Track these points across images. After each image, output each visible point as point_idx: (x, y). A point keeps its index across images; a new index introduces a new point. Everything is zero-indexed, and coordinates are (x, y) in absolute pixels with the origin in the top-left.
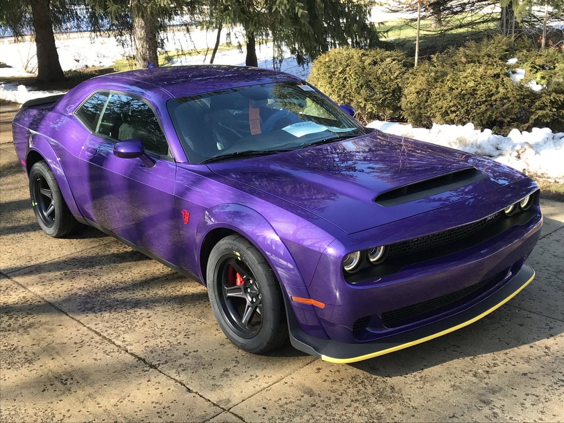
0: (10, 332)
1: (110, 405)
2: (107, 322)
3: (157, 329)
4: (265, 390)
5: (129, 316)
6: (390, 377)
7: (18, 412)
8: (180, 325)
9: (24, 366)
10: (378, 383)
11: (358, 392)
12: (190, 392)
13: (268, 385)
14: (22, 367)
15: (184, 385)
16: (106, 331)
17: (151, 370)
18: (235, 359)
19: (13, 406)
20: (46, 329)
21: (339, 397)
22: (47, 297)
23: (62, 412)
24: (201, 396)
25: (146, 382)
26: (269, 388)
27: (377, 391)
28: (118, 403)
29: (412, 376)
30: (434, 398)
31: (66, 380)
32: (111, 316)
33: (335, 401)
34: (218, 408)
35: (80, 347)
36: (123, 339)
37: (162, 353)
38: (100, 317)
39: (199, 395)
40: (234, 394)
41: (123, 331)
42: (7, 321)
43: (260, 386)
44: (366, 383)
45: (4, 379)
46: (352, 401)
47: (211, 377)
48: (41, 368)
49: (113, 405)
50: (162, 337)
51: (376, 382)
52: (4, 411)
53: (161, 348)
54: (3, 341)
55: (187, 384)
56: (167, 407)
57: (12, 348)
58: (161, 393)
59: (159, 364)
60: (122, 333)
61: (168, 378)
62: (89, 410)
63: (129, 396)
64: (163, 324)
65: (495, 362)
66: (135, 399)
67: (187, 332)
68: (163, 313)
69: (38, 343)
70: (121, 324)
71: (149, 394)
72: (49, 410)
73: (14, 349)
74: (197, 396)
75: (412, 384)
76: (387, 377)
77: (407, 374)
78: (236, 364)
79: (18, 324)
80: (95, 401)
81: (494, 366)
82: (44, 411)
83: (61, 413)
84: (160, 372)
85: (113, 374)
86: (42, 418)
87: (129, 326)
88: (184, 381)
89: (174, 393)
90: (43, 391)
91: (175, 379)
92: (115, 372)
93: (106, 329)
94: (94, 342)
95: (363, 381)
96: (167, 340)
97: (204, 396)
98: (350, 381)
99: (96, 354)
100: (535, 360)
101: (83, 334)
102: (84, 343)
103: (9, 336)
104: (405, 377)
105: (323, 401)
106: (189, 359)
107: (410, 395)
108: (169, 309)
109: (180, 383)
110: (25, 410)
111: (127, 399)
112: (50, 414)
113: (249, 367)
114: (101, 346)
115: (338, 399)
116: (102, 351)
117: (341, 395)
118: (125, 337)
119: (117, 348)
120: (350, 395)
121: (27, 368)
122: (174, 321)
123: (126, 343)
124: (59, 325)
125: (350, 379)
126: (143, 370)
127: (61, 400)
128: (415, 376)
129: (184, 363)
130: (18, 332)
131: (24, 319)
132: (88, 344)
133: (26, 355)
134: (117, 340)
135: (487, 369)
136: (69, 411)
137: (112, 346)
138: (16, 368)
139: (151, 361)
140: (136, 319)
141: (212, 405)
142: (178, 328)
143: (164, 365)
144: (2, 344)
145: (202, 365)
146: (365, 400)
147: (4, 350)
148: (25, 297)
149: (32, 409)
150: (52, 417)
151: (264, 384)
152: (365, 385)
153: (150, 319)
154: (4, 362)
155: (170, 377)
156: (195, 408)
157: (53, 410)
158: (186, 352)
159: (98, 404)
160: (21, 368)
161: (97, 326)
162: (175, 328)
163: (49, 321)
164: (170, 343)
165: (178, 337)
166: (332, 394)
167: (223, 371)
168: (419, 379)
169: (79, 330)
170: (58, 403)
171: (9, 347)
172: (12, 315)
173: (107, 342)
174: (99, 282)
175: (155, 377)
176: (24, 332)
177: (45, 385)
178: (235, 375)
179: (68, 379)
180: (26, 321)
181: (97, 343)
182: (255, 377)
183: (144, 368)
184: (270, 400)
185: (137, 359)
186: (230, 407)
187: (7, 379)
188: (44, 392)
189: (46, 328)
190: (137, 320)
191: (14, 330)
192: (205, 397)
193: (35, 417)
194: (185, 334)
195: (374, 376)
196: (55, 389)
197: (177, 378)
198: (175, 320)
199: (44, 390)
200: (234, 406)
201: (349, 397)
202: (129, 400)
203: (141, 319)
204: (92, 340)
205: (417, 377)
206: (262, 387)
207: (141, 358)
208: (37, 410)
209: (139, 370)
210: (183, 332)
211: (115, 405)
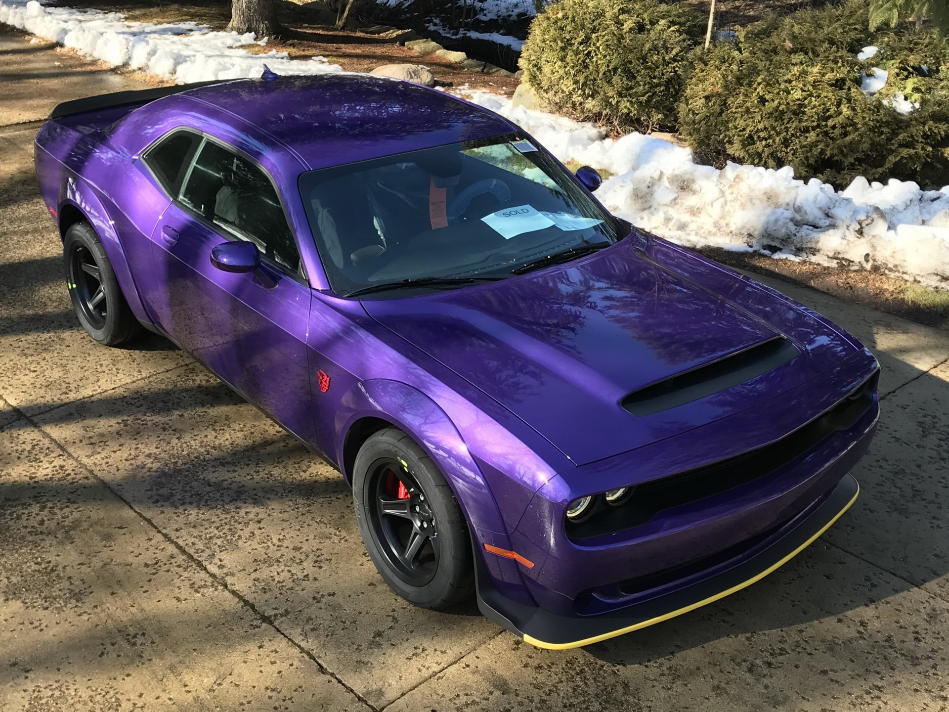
0: (45, 537)
1: (203, 689)
2: (194, 527)
3: (271, 545)
4: (436, 677)
5: (228, 516)
6: (623, 665)
7: (64, 692)
8: (307, 540)
9: (69, 606)
10: (605, 675)
11: (574, 690)
12: (323, 673)
13: (441, 667)
14: (65, 606)
15: (314, 659)
16: (193, 544)
17: (264, 625)
18: (392, 614)
19: (56, 682)
20: (98, 533)
21: (545, 697)
23: (132, 697)
24: (340, 682)
25: (256, 648)
26: (441, 675)
28: (215, 687)
29: (657, 665)
31: (135, 636)
32: (200, 516)
33: (539, 705)
34: (364, 705)
35: (154, 574)
36: (219, 563)
37: (281, 594)
38: (182, 516)
39: (336, 678)
40: (390, 682)
41: (219, 546)
42: (37, 515)
43: (428, 669)
44: (587, 675)
45: (39, 628)
46: (565, 706)
47: (355, 647)
48: (96, 610)
49: (208, 689)
50: (280, 562)
51: (602, 672)
52: (43, 690)
53: (279, 585)
54: (34, 554)
55: (319, 657)
56: (290, 699)
57: (49, 569)
58: (280, 672)
59: (276, 615)
60: (218, 550)
61: (290, 643)
62: (171, 697)
63: (230, 674)
64: (281, 537)
65: (782, 646)
66: (240, 681)
67: (318, 556)
68: (280, 515)
69: (89, 561)
70: (216, 532)
71: (261, 672)
72: (112, 692)
73: (52, 570)
74: (334, 680)
75: (655, 680)
76: (619, 664)
77: (649, 661)
78: (392, 624)
79: (55, 522)
80: (181, 681)
81: (781, 654)
82: (104, 693)
83: (129, 700)
84: (278, 630)
85: (207, 630)
86: (102, 706)
87: (229, 538)
88: (315, 652)
89: (298, 673)
90: (100, 656)
91: (300, 647)
92: (209, 626)
93: (193, 540)
94: (175, 564)
95: (583, 669)
96: (287, 568)
97: (344, 682)
98: (563, 669)
99: (179, 588)
100: (842, 646)
101: (157, 548)
102: (160, 566)
103: (42, 545)
104: (647, 666)
106: (321, 608)
107: (652, 701)
108: (290, 506)
109: (309, 654)
110: (76, 690)
111: (229, 679)
112: (113, 700)
113: (413, 631)
114: (186, 574)
115: (544, 701)
116: (187, 583)
117: (549, 694)
118: (222, 558)
119: (211, 579)
120: (562, 694)
121: (73, 610)
122: (298, 533)
123: (225, 570)
124: (120, 528)
126: (251, 625)
127: (128, 675)
128: (661, 665)
129: (314, 616)
130: (56, 537)
131: (63, 511)
132: (166, 568)
133: (71, 583)
134: (210, 563)
135: (770, 659)
136: (141, 695)
137: (203, 574)
138: (56, 608)
139: (264, 608)
140: (240, 523)
141: (357, 699)
142: (305, 548)
143: (284, 618)
144: (33, 558)
145: (341, 622)
147: (36, 571)
149: (85, 689)
150: (117, 706)
151: (434, 665)
153: (261, 525)
154: (38, 596)
155: (292, 641)
156: (330, 702)
157: (117, 693)
158: (317, 595)
159: (186, 686)
160: (64, 609)
161: (178, 534)
162: (300, 545)
163: (104, 519)
164: (292, 575)
165: (305, 564)
167: (373, 635)
168: (666, 672)
169: (150, 540)
170: (124, 679)
171: (43, 566)
173: (194, 566)
174: (179, 445)
175: (270, 640)
176: (66, 538)
177: (103, 644)
178: (392, 645)
179: (138, 634)
180: (68, 517)
181: (179, 566)
182: (421, 650)
183: (252, 621)
184: (443, 696)
185: (242, 603)
186: (383, 705)
187: (45, 628)
188: (103, 657)
190: (240, 527)
191: (50, 534)
192: (346, 683)
193: (90, 703)
194: (315, 558)
195: (600, 662)
196: (118, 653)
197: (303, 644)
198: (299, 530)
199: (103, 653)
200: (389, 704)
201: (560, 699)
202: (231, 682)
203: (247, 524)
204: (173, 561)
205: (664, 668)
206: (431, 672)
207: (248, 601)
208: (93, 691)
209: (246, 625)
210: (311, 556)
211: (210, 690)
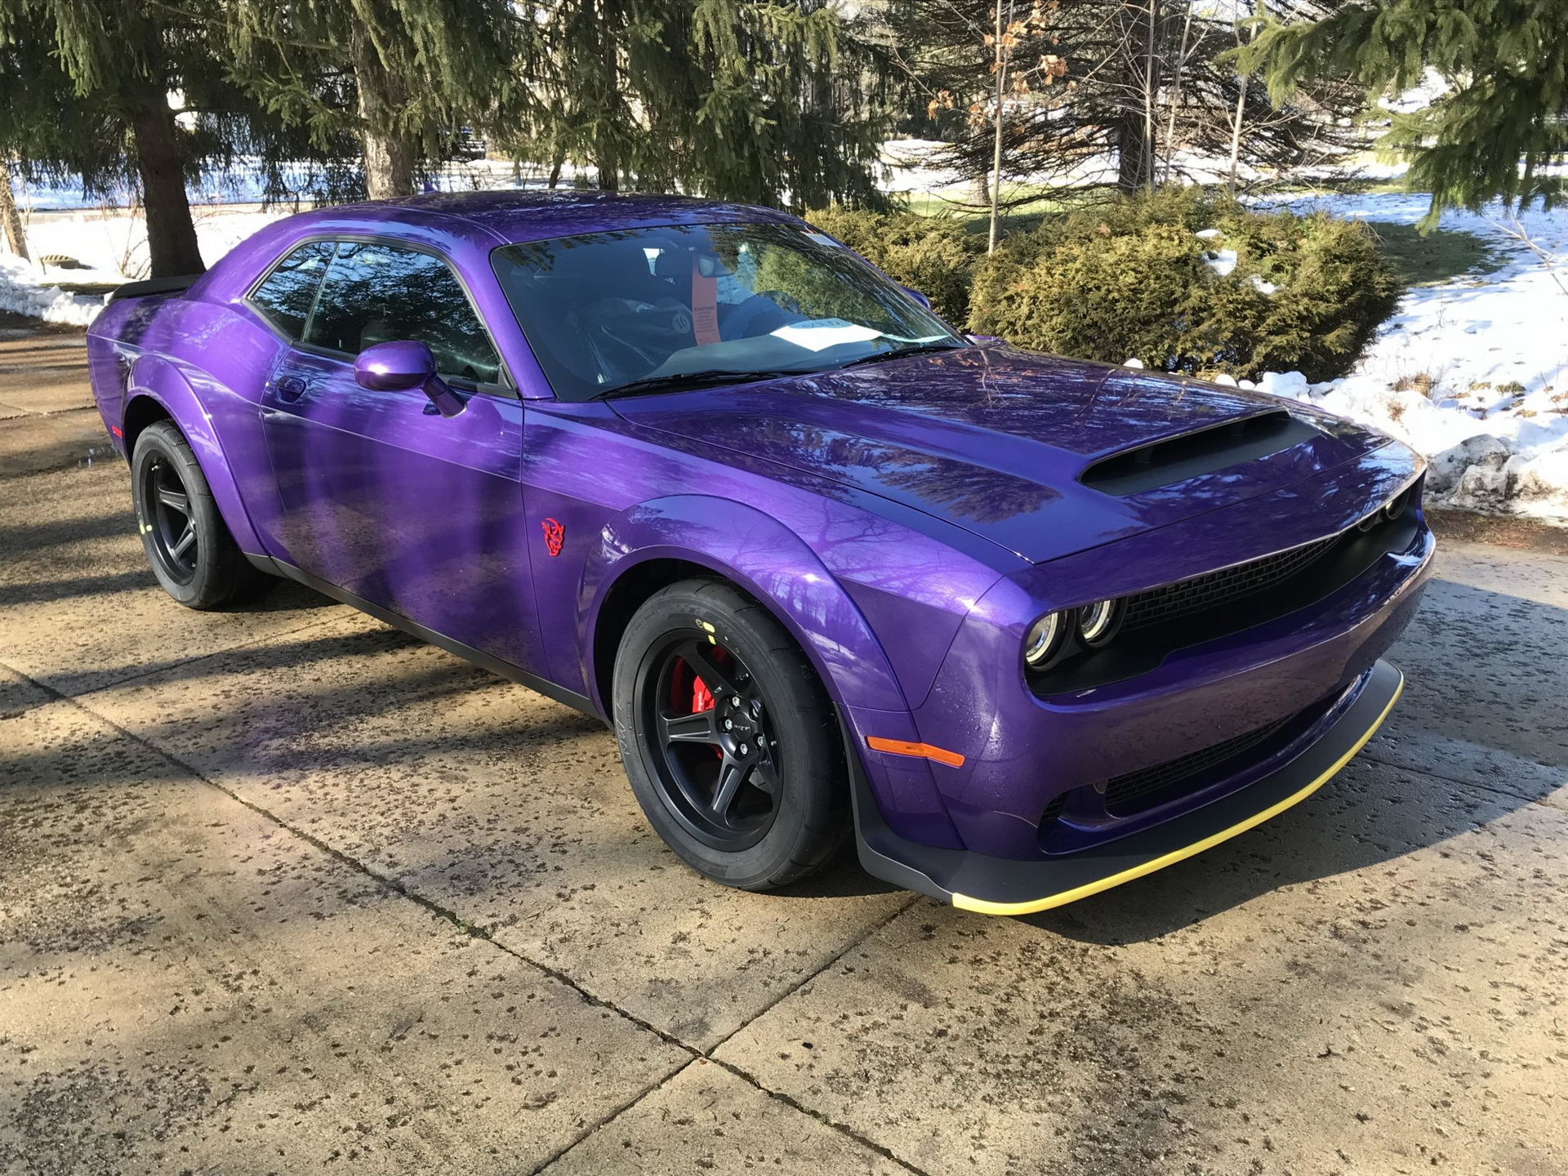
0: (81, 847)
1: (370, 1048)
2: (343, 815)
3: (476, 830)
4: (799, 991)
5: (399, 797)
6: (1121, 945)
7: (96, 1079)
8: (536, 818)
9: (118, 941)
10: (1096, 963)
11: (1051, 990)
12: (590, 1003)
13: (803, 976)
14: (111, 942)
15: (572, 984)
16: (342, 837)
17: (475, 942)
18: (699, 906)
19: (82, 1063)
20: (176, 835)
21: (1003, 1006)
22: (181, 751)
23: (231, 1074)
24: (624, 1015)
25: (465, 976)
26: (807, 987)
27: (1099, 986)
28: (392, 1043)
29: (1178, 940)
30: (1256, 999)
31: (240, 977)
32: (352, 800)
33: (995, 1019)
34: (677, 1048)
35: (274, 883)
36: (389, 860)
37: (499, 894)
38: (322, 802)
39: (617, 1010)
40: (716, 1006)
41: (387, 838)
42: (71, 818)
43: (780, 980)
44: (1064, 965)
45: (58, 980)
46: (1042, 1016)
47: (643, 959)
48: (167, 944)
49: (379, 1047)
50: (494, 850)
51: (1087, 959)
52: (55, 1079)
53: (495, 882)
54: (59, 872)
55: (580, 980)
56: (535, 1050)
57: (85, 891)
58: (511, 1010)
59: (494, 926)
60: (385, 842)
61: (525, 964)
62: (309, 1066)
63: (420, 1021)
64: (492, 817)
65: (1373, 897)
66: (439, 1029)
67: (559, 837)
68: (487, 790)
69: (158, 874)
70: (380, 818)
71: (477, 1011)
72: (192, 1070)
73: (91, 892)
74: (613, 1014)
75: (1183, 962)
76: (1112, 945)
77: (1161, 936)
78: (703, 920)
79: (102, 825)
80: (326, 1038)
81: (1376, 909)
82: (176, 1073)
83: (226, 1080)
84: (501, 947)
85: (371, 956)
86: (171, 1095)
87: (403, 824)
88: (571, 972)
89: (546, 1008)
90: (172, 1013)
91: (543, 967)
92: (376, 950)
93: (341, 832)
94: (310, 867)
95: (1053, 958)
96: (506, 858)
97: (631, 1014)
98: (1019, 959)
99: (320, 900)
100: (1469, 889)
101: (279, 848)
102: (285, 872)
103: (75, 858)
104: (1160, 944)
105: (962, 1020)
106: (573, 909)
107: (1191, 994)
108: (501, 777)
109: (560, 976)
110: (120, 1073)
111: (417, 1029)
112: (194, 1082)
113: (740, 928)
114: (331, 880)
115: (1001, 1012)
116: (334, 892)
117: (1008, 1000)
118: (393, 853)
119: (375, 883)
120: (1030, 998)
121: (125, 947)
122: (520, 810)
123: (399, 869)
124: (215, 825)
125: (1019, 955)
126: (452, 943)
127: (225, 1039)
128: (1184, 940)
129: (562, 921)
130: (101, 846)
131: (118, 810)
132: (295, 873)
133: (124, 908)
134: (373, 862)
135: (1361, 916)
136: (249, 1069)
137: (361, 878)
138: (94, 947)
139: (471, 917)
140: (419, 805)
141: (660, 1039)
142: (534, 827)
143: (509, 927)
144: (56, 878)
145: (612, 925)
146: (1077, 1013)
147: (60, 896)
148: (123, 753)
149: (139, 1070)
150: (201, 1092)
151: (791, 974)
152: (1062, 970)
153: (456, 804)
154: (60, 932)
155: (529, 961)
156: (612, 1049)
157: (202, 1070)
158: (563, 891)
159: (335, 1046)
160: (109, 947)
161: (315, 826)
162: (525, 825)
163: (187, 815)
164: (517, 866)
165: (537, 850)
166: (983, 997)
167: (671, 939)
168: (1197, 949)
169: (268, 837)
170: (217, 1046)
171: (75, 888)
172: (84, 801)
173: (345, 867)
174: (314, 714)
175: (488, 963)
176: (119, 845)
177: (177, 994)
178: (708, 950)
179: (244, 973)
180: (125, 817)
181: (319, 869)
182: (762, 954)
183: (453, 936)
184: (818, 1019)
185: (434, 913)
186: (710, 1045)
187: (68, 980)
188: (177, 1015)
189: (180, 833)
190: (421, 809)
191: (91, 842)
192: (635, 1016)
193: (148, 1094)
194: (553, 840)
195: (1079, 945)
196: (208, 1006)
197: (549, 963)
198: (521, 806)
199: (177, 1009)
200: (723, 1041)
201: (1030, 1007)
202: (423, 1033)
203: (432, 805)
204: (306, 863)
205: (1192, 944)
206: (786, 984)
207: (443, 909)
208: (154, 1071)
209: (442, 944)
210: (547, 838)
211: (383, 1049)
